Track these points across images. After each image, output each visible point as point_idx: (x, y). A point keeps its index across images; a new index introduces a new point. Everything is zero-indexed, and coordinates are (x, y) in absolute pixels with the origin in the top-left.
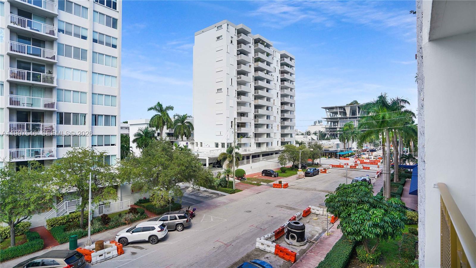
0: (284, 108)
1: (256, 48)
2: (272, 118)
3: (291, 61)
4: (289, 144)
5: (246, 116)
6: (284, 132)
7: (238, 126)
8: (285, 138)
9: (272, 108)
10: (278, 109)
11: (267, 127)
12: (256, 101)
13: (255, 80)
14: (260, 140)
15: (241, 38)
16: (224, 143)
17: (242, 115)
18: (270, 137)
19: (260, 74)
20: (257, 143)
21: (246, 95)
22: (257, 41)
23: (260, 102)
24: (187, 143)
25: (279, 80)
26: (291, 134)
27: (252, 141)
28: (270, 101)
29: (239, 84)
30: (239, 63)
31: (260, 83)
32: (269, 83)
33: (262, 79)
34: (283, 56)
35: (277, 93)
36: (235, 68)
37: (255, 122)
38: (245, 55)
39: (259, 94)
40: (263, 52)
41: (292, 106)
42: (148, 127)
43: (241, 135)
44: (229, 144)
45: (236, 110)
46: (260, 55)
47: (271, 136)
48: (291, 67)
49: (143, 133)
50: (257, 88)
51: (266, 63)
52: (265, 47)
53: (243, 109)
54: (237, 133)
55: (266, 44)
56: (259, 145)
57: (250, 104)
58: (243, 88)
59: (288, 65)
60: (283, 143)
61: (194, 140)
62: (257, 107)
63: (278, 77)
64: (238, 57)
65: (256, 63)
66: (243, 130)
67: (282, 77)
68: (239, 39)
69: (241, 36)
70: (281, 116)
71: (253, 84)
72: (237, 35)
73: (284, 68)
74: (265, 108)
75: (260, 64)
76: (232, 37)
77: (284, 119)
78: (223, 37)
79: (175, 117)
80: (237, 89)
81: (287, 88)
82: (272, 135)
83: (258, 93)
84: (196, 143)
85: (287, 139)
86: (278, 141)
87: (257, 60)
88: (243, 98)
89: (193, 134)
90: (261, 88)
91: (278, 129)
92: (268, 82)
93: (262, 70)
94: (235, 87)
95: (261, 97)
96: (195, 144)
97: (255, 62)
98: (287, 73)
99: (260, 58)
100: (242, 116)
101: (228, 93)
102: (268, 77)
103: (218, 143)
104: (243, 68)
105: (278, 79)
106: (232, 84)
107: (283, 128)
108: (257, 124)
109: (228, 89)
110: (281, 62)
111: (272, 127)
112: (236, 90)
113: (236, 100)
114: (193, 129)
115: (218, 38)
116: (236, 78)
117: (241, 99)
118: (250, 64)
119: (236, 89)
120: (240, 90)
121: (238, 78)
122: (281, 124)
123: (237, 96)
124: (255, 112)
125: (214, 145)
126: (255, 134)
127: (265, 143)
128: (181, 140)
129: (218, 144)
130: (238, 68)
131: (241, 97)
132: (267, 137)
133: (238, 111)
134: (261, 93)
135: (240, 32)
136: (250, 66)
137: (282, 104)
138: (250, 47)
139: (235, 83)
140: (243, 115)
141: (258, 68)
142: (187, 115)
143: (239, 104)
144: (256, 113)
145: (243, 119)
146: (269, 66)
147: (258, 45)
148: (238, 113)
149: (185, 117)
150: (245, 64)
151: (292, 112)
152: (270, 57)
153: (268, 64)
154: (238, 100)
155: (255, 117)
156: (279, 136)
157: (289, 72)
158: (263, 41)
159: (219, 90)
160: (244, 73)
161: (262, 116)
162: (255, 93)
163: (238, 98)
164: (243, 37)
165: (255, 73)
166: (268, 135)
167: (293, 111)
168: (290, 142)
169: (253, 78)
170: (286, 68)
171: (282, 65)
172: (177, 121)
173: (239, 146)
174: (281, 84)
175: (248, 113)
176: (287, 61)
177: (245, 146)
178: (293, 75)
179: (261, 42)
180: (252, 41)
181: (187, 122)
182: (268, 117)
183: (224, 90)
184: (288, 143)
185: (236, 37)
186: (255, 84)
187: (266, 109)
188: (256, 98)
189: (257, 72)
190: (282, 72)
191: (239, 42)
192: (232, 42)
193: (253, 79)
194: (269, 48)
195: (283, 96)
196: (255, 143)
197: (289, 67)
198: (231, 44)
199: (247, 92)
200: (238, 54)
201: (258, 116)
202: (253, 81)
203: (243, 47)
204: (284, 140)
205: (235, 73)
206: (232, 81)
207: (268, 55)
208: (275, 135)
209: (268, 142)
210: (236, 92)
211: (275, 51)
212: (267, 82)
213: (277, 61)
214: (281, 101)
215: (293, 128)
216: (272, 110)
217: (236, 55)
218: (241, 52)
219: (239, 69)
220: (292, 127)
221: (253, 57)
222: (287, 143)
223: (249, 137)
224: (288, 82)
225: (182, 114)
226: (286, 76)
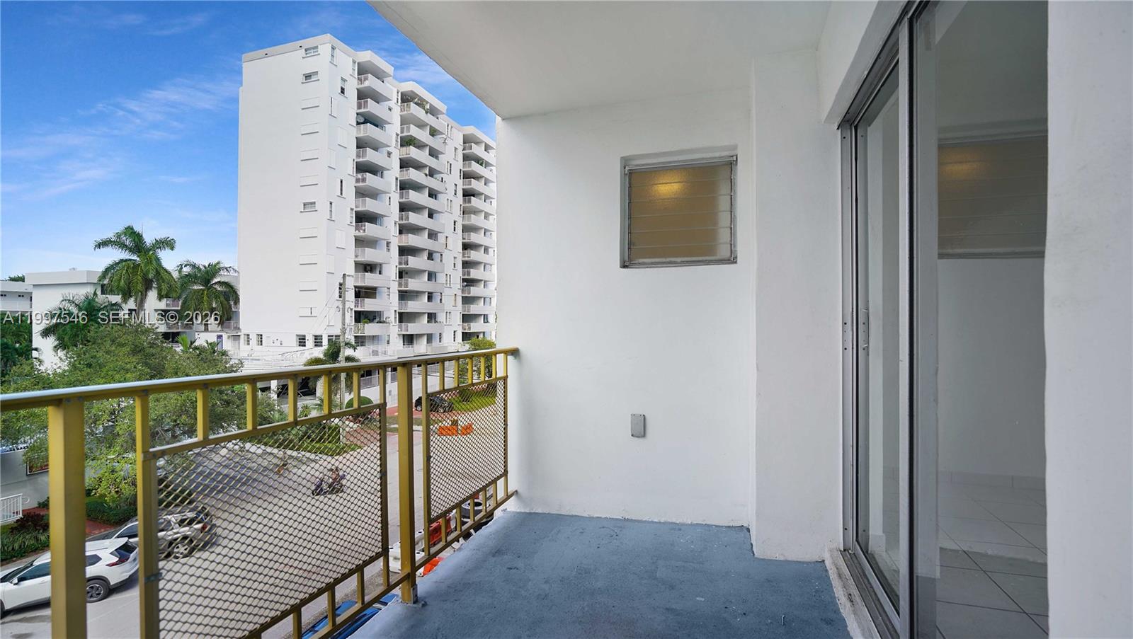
0: (469, 257)
1: (405, 112)
2: (441, 278)
3: (488, 152)
4: (481, 336)
5: (378, 272)
6: (469, 311)
7: (358, 295)
8: (472, 324)
9: (441, 255)
10: (455, 258)
11: (430, 299)
12: (403, 236)
13: (402, 188)
14: (412, 328)
15: (367, 84)
16: (322, 336)
17: (368, 268)
18: (436, 322)
19: (413, 174)
20: (404, 335)
21: (378, 222)
22: (406, 98)
23: (412, 240)
24: (220, 337)
25: (460, 193)
26: (486, 317)
27: (394, 330)
28: (436, 239)
29: (361, 193)
30: (361, 144)
31: (413, 196)
32: (434, 197)
33: (417, 187)
34: (468, 140)
35: (455, 222)
36: (350, 156)
37: (400, 285)
38: (377, 126)
39: (410, 221)
40: (421, 125)
41: (488, 254)
42: (95, 294)
43: (366, 317)
44: (334, 338)
45: (354, 257)
46: (414, 131)
47: (439, 319)
48: (487, 165)
49: (80, 309)
50: (404, 208)
51: (427, 150)
52: (427, 113)
53: (369, 255)
54: (355, 311)
55: (428, 107)
56: (409, 339)
57: (388, 244)
58: (370, 205)
59: (479, 161)
60: (466, 336)
61: (239, 328)
62: (404, 251)
63: (456, 185)
64: (359, 130)
65: (404, 148)
66: (369, 305)
67: (467, 187)
68: (363, 86)
69: (366, 79)
70: (464, 275)
71: (396, 198)
72: (356, 75)
73: (470, 165)
74: (425, 255)
75: (413, 152)
76: (344, 80)
77: (469, 282)
78: (319, 76)
79: (182, 268)
80: (356, 207)
81: (476, 212)
82: (441, 317)
83: (408, 218)
84: (246, 337)
85: (475, 327)
86: (455, 332)
87: (407, 142)
88: (370, 229)
89: (237, 313)
90: (416, 208)
91: (455, 303)
92: (433, 194)
93: (418, 166)
94: (350, 202)
95: (415, 230)
96: (242, 338)
97: (402, 146)
98: (477, 177)
99: (415, 138)
100: (367, 272)
101: (331, 215)
102: (432, 183)
103: (305, 336)
104: (371, 156)
105: (456, 191)
106: (341, 194)
107: (467, 300)
108: (406, 292)
109: (331, 203)
110: (464, 152)
111: (441, 300)
112: (352, 209)
113: (352, 232)
114: (237, 301)
115: (308, 77)
116: (354, 180)
117: (364, 231)
118: (388, 149)
119: (354, 207)
120: (363, 209)
121: (358, 180)
122: (463, 291)
123: (354, 224)
124: (400, 263)
125: (295, 341)
126: (401, 314)
127: (424, 334)
128: (203, 328)
129: (304, 339)
130: (358, 156)
131: (365, 226)
132: (428, 322)
133: (356, 260)
134: (414, 218)
135: (363, 70)
136: (389, 154)
137: (466, 247)
138: (390, 109)
139: (350, 192)
140: (371, 268)
141: (410, 160)
142: (222, 265)
143: (360, 242)
144: (403, 266)
145: (370, 280)
146: (437, 158)
147: (409, 108)
148: (357, 264)
149: (213, 270)
150: (376, 149)
151: (487, 266)
152: (439, 138)
153: (434, 153)
154: (358, 234)
155: (401, 274)
156: (458, 319)
157: (482, 177)
158: (421, 99)
159: (308, 206)
160: (374, 170)
161: (416, 273)
162: (401, 218)
163: (357, 228)
164: (371, 82)
165: (401, 171)
166: (432, 317)
167: (491, 265)
168: (484, 333)
169: (397, 182)
170: (475, 167)
171: (467, 158)
172: (188, 279)
173: (361, 341)
174: (464, 201)
175: (384, 265)
176: (478, 150)
177: (376, 342)
178: (491, 184)
179: (416, 100)
180: (395, 97)
181: (219, 282)
182: (432, 276)
183: (322, 207)
184: (478, 337)
185: (356, 81)
186: (401, 196)
187: (426, 258)
188: (404, 231)
189: (407, 170)
190: (467, 176)
191: (362, 95)
192: (343, 91)
193: (397, 185)
194: (438, 118)
195: (467, 229)
196: (399, 335)
197: (481, 165)
198: (341, 97)
199: (383, 216)
200: (358, 123)
201: (407, 273)
202: (397, 190)
203: (372, 107)
204: (470, 328)
205: (350, 168)
206: (342, 186)
207: (433, 132)
208: (448, 317)
209: (432, 334)
210: (352, 213)
211: (450, 126)
212: (430, 195)
213: (456, 149)
214: (464, 241)
215: (490, 303)
216: (441, 261)
217: (355, 124)
218: (365, 119)
219: (361, 160)
220: (487, 300)
221: (397, 135)
222: (477, 335)
223: (384, 322)
224: (480, 199)
225: (203, 261)
226: (475, 185)
